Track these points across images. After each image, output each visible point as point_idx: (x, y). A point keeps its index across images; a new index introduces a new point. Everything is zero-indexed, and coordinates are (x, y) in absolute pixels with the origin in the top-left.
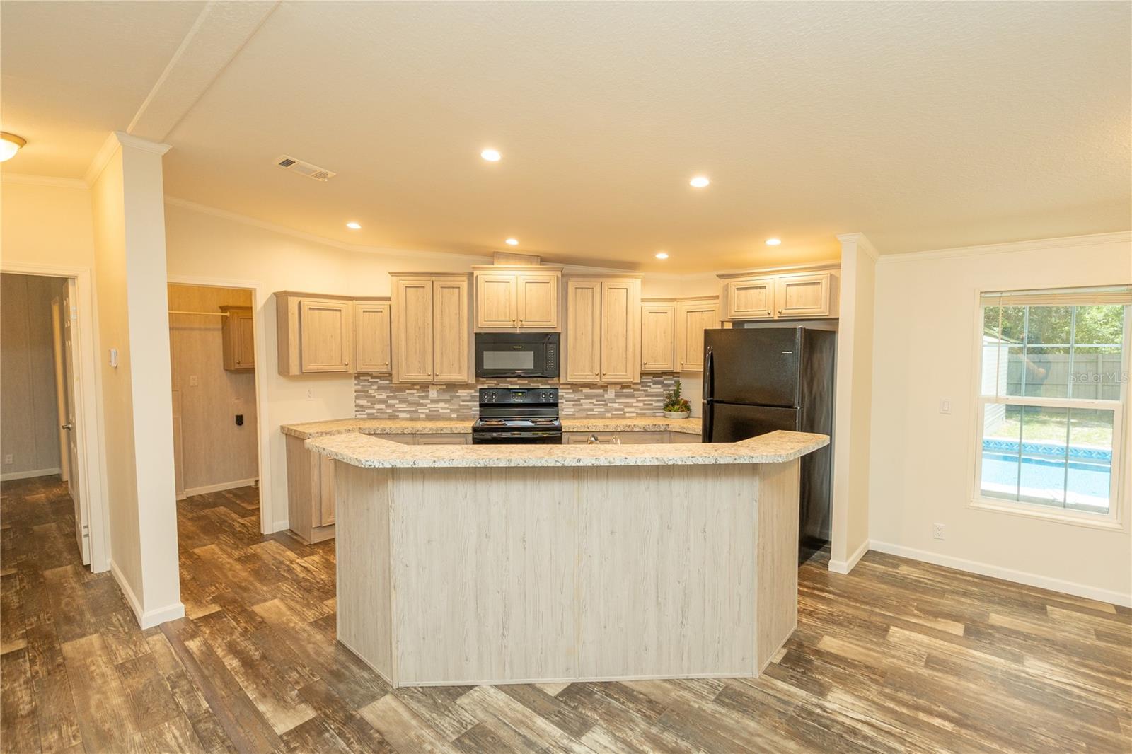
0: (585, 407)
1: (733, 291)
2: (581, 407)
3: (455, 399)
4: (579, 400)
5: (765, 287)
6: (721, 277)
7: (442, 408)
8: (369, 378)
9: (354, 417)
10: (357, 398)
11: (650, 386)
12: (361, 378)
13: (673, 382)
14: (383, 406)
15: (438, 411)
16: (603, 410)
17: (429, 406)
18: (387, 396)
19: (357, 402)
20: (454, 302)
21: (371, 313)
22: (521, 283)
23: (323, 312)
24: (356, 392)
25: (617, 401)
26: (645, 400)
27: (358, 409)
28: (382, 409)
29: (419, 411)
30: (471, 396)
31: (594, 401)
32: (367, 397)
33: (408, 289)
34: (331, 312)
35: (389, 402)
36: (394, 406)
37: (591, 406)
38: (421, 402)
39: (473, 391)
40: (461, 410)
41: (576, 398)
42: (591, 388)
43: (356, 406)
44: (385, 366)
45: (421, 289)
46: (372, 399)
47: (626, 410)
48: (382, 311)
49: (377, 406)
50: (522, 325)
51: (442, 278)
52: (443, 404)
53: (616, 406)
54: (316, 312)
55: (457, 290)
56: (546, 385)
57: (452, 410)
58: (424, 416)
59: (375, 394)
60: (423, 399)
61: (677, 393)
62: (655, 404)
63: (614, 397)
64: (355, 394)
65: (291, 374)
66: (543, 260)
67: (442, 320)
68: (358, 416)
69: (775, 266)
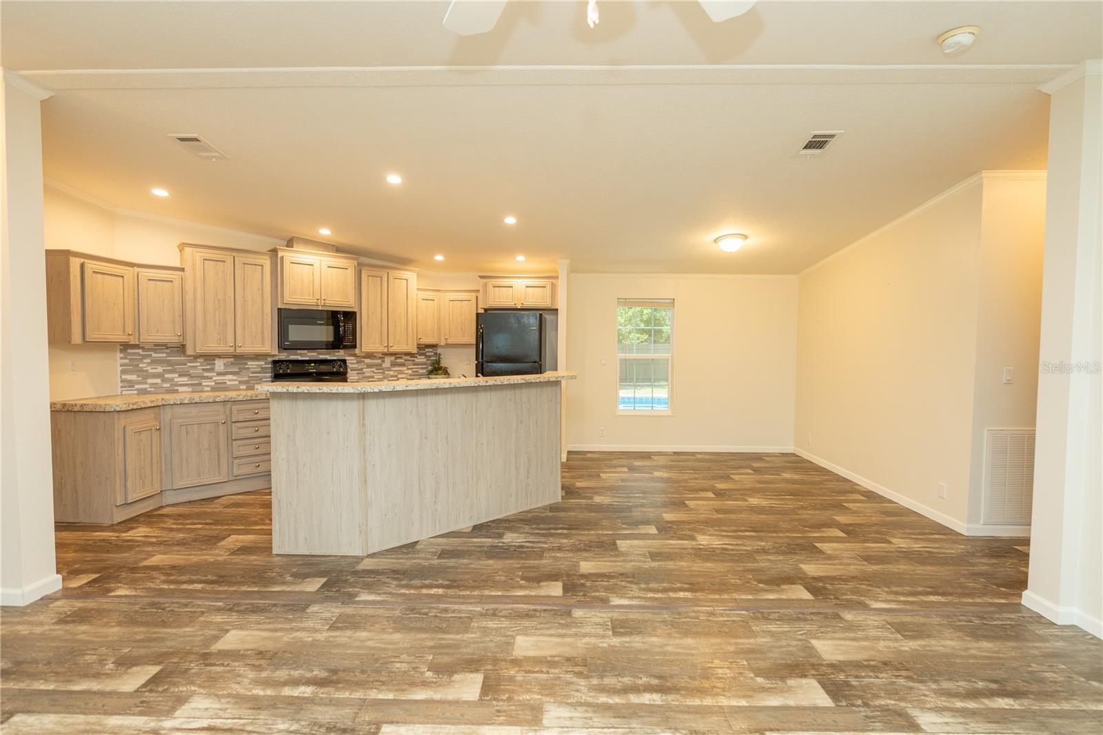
0: (367, 374)
1: (490, 287)
2: (363, 375)
3: (243, 371)
4: (362, 369)
5: (512, 287)
6: (481, 277)
7: (229, 380)
8: (140, 351)
9: (119, 393)
10: (123, 372)
11: (416, 357)
12: (129, 351)
13: (433, 354)
14: (159, 381)
15: (226, 383)
16: (381, 377)
17: (214, 378)
18: (164, 370)
19: (124, 377)
20: (257, 278)
21: (158, 283)
22: (324, 267)
23: (106, 277)
24: (121, 366)
25: (392, 369)
26: (413, 368)
27: (126, 384)
28: (156, 384)
29: (203, 384)
30: (262, 368)
31: (374, 369)
32: (137, 371)
33: (205, 261)
34: (114, 278)
35: (166, 376)
36: (172, 380)
37: (372, 374)
38: (206, 374)
39: (263, 363)
40: (251, 382)
41: (360, 367)
42: (371, 359)
43: (121, 382)
44: (176, 338)
45: (221, 263)
46: (144, 374)
47: (399, 376)
48: (172, 281)
49: (150, 381)
50: (325, 303)
51: (242, 255)
52: (231, 376)
53: (392, 373)
54: (99, 276)
55: (260, 267)
56: (333, 356)
57: (240, 382)
58: (209, 389)
59: (149, 368)
60: (208, 372)
61: (438, 362)
62: (421, 371)
63: (389, 366)
64: (121, 368)
65: (73, 343)
66: (339, 249)
67: (244, 294)
68: (124, 393)
69: (519, 273)
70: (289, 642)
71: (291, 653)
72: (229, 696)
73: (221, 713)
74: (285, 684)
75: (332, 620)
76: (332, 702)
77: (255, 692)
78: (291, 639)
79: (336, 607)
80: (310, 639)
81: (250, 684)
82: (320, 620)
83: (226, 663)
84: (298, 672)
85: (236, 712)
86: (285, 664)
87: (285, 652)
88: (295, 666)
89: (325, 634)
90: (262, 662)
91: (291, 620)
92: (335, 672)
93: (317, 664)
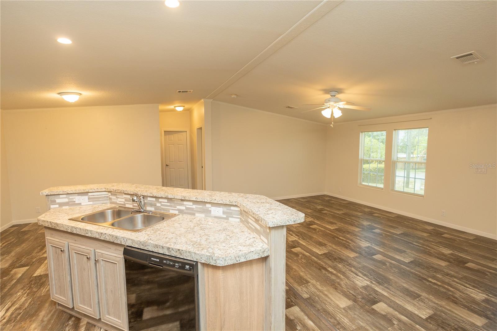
70: (325, 287)
71: (327, 282)
72: (350, 281)
73: (354, 277)
74: (334, 274)
75: (305, 286)
76: (326, 263)
77: (343, 277)
78: (323, 288)
79: (298, 290)
80: (318, 283)
81: (343, 280)
82: (308, 288)
83: (348, 293)
84: (329, 275)
85: (350, 275)
86: (331, 280)
87: (328, 284)
88: (329, 277)
89: (312, 281)
90: (337, 285)
91: (318, 296)
92: (320, 269)
93: (322, 274)
